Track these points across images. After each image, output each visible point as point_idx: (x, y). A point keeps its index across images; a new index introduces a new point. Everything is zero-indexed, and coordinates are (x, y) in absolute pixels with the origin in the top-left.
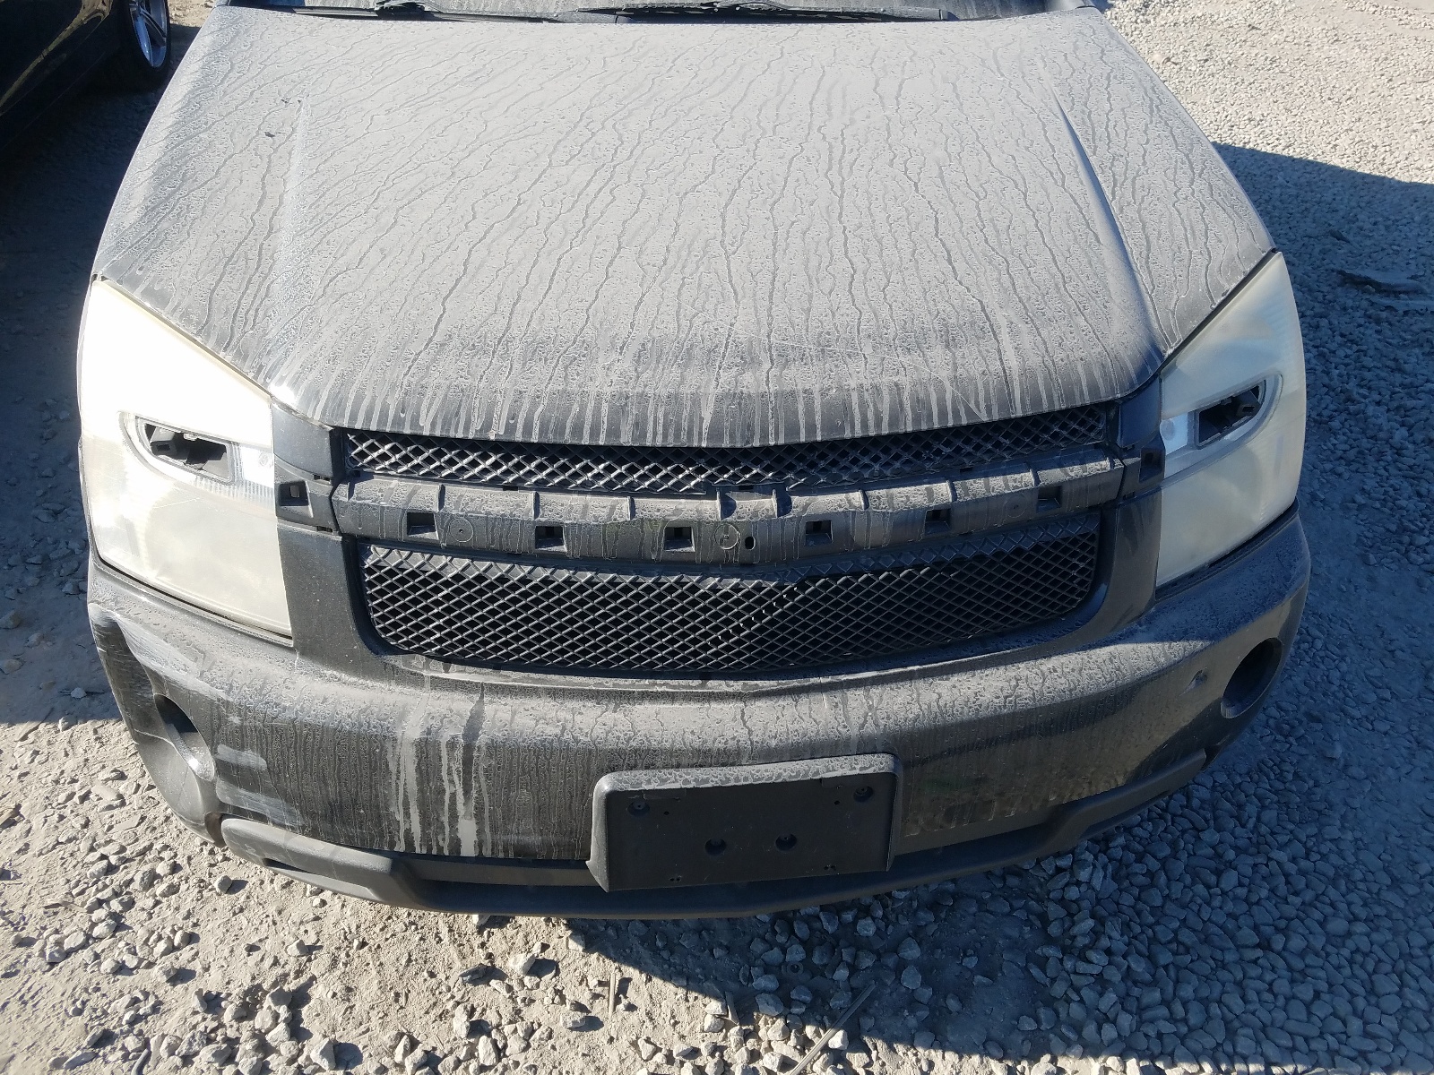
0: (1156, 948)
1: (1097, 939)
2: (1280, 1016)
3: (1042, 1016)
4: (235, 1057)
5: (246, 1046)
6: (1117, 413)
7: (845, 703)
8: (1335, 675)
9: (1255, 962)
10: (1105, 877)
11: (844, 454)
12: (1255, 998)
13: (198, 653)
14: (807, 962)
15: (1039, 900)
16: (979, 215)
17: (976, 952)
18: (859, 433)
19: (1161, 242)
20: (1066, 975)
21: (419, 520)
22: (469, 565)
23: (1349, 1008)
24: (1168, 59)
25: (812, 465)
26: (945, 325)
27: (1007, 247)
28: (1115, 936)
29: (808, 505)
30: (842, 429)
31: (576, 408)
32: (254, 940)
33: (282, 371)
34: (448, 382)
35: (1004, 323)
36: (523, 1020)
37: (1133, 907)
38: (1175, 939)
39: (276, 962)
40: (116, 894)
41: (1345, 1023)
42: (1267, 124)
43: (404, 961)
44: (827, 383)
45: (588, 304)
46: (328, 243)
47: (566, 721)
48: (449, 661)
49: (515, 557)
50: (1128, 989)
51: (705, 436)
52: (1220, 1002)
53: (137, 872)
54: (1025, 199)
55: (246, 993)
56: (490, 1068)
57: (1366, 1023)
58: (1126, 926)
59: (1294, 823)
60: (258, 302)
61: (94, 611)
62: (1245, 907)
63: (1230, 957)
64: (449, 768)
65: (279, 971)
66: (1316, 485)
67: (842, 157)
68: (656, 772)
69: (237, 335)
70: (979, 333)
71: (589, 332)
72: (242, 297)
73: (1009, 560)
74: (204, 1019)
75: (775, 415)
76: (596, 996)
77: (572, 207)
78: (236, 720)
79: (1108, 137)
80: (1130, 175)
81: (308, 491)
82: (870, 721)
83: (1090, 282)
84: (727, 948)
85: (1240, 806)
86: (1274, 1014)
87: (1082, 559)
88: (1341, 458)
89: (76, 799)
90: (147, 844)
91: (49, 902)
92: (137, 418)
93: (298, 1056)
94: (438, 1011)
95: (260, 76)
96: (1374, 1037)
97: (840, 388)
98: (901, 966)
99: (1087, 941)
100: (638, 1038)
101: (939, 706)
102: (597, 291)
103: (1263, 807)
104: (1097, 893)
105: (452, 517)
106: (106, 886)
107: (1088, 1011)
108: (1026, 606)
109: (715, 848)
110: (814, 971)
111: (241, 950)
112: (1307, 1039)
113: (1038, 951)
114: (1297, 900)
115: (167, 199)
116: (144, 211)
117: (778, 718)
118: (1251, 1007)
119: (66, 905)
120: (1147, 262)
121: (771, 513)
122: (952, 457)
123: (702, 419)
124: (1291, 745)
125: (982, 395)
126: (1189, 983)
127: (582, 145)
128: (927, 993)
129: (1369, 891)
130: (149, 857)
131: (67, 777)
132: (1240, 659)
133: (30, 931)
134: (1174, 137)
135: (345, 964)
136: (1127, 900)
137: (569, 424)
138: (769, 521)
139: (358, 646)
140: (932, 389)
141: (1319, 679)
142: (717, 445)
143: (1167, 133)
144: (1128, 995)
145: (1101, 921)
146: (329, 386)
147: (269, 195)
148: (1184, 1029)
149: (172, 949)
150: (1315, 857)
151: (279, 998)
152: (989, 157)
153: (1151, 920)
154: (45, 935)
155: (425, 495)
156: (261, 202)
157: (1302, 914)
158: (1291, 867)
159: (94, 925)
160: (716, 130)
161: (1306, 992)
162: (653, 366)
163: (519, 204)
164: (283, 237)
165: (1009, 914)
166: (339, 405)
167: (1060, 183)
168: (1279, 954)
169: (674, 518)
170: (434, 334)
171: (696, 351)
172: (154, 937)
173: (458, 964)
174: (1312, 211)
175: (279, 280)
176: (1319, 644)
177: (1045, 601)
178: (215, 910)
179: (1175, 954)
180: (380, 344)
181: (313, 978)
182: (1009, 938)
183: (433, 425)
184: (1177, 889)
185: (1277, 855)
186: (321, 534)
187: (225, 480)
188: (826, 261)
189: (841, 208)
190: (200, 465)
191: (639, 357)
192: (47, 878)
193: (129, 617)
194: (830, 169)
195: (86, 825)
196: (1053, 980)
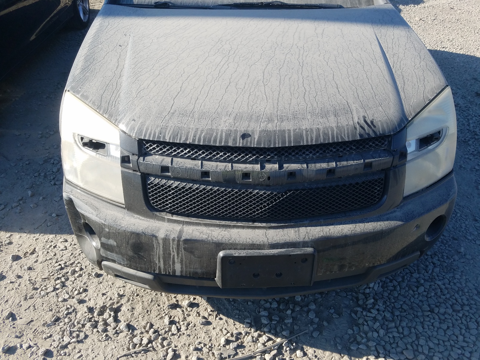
0: (394, 310)
1: (375, 306)
2: (435, 333)
3: (355, 329)
4: (97, 326)
5: (101, 323)
6: (391, 139)
7: (299, 231)
8: (463, 225)
9: (428, 316)
10: (379, 286)
11: (301, 151)
12: (427, 327)
13: (96, 209)
14: (278, 308)
15: (356, 293)
16: (348, 73)
17: (334, 308)
18: (305, 144)
19: (408, 82)
20: (363, 317)
21: (165, 169)
22: (180, 183)
23: (459, 332)
24: (421, 19)
25: (290, 154)
26: (335, 109)
27: (357, 84)
28: (381, 305)
29: (288, 167)
30: (300, 142)
31: (215, 134)
32: (104, 292)
33: (123, 121)
34: (175, 125)
35: (354, 109)
36: (186, 320)
37: (388, 297)
38: (401, 307)
39: (111, 299)
40: (63, 276)
41: (457, 337)
42: (454, 41)
43: (150, 301)
44: (295, 127)
45: (219, 101)
46: (138, 80)
47: (209, 233)
48: (173, 214)
49: (194, 181)
50: (384, 322)
51: (255, 143)
52: (415, 328)
53: (70, 270)
54: (363, 67)
55: (101, 308)
56: (175, 335)
57: (464, 338)
58: (385, 303)
59: (445, 272)
60: (116, 99)
61: (65, 195)
62: (426, 298)
63: (420, 314)
64: (173, 247)
65: (111, 301)
66: (462, 162)
67: (303, 54)
68: (238, 251)
69: (109, 109)
70: (346, 112)
71: (219, 110)
72: (111, 97)
73: (354, 186)
74: (88, 315)
75: (278, 137)
76: (210, 315)
77: (215, 69)
78: (107, 230)
79: (393, 48)
80: (399, 60)
81: (131, 159)
82: (307, 237)
83: (384, 96)
84: (253, 302)
85: (427, 266)
86: (433, 333)
87: (379, 187)
88: (472, 154)
89: (52, 247)
90: (73, 261)
91: (43, 277)
92: (78, 135)
93: (116, 327)
94: (160, 316)
95: (118, 27)
96: (467, 342)
97: (300, 129)
98: (309, 311)
99: (371, 306)
100: (222, 328)
101: (329, 233)
102: (222, 97)
103: (435, 267)
104: (376, 291)
105: (175, 168)
106: (60, 273)
107: (370, 328)
108: (359, 201)
109: (255, 276)
110: (280, 311)
111: (100, 295)
112: (444, 341)
113: (355, 309)
114: (444, 297)
115: (88, 66)
116: (81, 70)
117: (277, 235)
118: (425, 330)
119: (48, 279)
120: (404, 89)
121: (276, 169)
122: (336, 152)
123: (255, 138)
124: (446, 247)
125: (346, 132)
126: (405, 321)
127: (219, 50)
128: (317, 320)
129: (469, 296)
130: (74, 265)
131: (50, 240)
132: (431, 221)
133: (37, 286)
134: (415, 47)
135: (132, 301)
136: (386, 294)
137: (212, 139)
138: (276, 171)
139: (145, 208)
140: (330, 130)
141: (458, 226)
142: (260, 147)
143: (412, 46)
144: (384, 324)
145: (376, 300)
146: (138, 126)
147: (120, 65)
148: (402, 336)
149: (79, 293)
150: (452, 284)
151: (111, 309)
152: (352, 54)
153: (393, 301)
154: (42, 287)
155: (167, 161)
156: (117, 67)
157: (445, 302)
158: (443, 287)
159: (56, 285)
160: (262, 45)
161: (444, 326)
162: (239, 121)
163: (198, 68)
164: (124, 78)
165: (346, 297)
166: (141, 132)
167: (375, 63)
168: (436, 314)
169: (245, 170)
170: (171, 110)
171: (253, 117)
172: (74, 289)
173: (167, 303)
174: (468, 71)
175: (122, 92)
176: (459, 215)
177: (366, 200)
178: (93, 282)
179: (401, 312)
180: (153, 113)
181: (122, 304)
182: (345, 304)
183: (170, 139)
184: (403, 292)
185: (437, 282)
186: (135, 172)
187: (105, 155)
188: (296, 88)
189: (302, 70)
190: (97, 150)
191: (235, 118)
192: (43, 270)
193: (76, 197)
194: (299, 58)
195: (55, 255)
196: (359, 318)
